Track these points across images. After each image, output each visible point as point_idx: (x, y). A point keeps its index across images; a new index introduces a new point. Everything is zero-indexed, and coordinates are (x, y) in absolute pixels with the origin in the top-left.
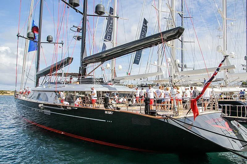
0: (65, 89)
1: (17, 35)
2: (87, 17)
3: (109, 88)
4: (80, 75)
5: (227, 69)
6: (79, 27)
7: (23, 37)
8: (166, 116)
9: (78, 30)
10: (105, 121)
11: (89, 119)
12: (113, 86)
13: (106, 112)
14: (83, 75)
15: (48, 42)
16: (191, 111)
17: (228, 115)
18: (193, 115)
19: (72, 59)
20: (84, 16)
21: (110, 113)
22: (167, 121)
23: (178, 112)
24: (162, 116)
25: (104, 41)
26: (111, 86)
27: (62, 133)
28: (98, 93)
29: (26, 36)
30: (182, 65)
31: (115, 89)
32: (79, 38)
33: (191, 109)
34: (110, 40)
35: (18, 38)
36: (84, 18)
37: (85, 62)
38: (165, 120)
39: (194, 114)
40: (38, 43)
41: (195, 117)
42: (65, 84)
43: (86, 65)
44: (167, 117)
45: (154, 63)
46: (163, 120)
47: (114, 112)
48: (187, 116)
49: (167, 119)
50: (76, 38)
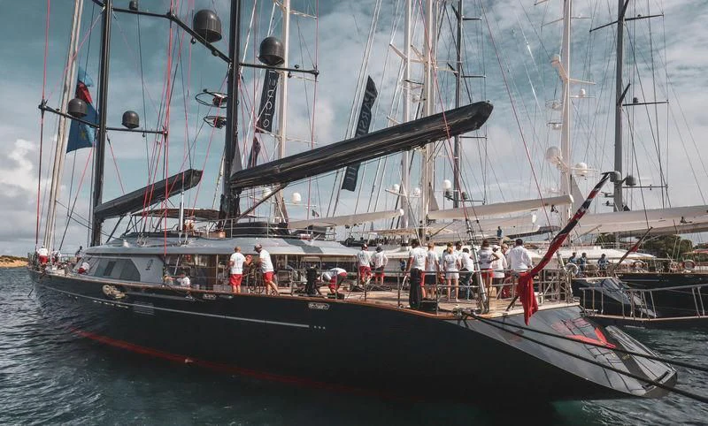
0: (189, 249)
1: (40, 107)
2: (242, 69)
3: (304, 247)
4: (222, 214)
5: (553, 206)
6: (219, 96)
7: (56, 112)
8: (463, 313)
9: (217, 102)
10: (308, 326)
11: (263, 322)
12: (313, 243)
13: (311, 305)
14: (230, 216)
15: (125, 128)
16: (518, 302)
17: (598, 313)
18: (521, 311)
19: (200, 173)
20: (232, 66)
21: (321, 307)
22: (465, 323)
23: (487, 304)
24: (454, 312)
25: (257, 131)
26: (306, 242)
27: (186, 361)
28: (274, 258)
29: (65, 111)
30: (456, 194)
31: (317, 249)
32: (218, 123)
33: (517, 297)
34: (269, 129)
35: (43, 114)
36: (231, 71)
37: (236, 183)
38: (459, 323)
39: (526, 309)
40: (100, 131)
41: (526, 315)
42: (189, 236)
43: (239, 190)
44: (465, 315)
45: (393, 188)
46: (456, 322)
47: (333, 305)
48: (509, 313)
49: (464, 320)
50: (211, 121)
